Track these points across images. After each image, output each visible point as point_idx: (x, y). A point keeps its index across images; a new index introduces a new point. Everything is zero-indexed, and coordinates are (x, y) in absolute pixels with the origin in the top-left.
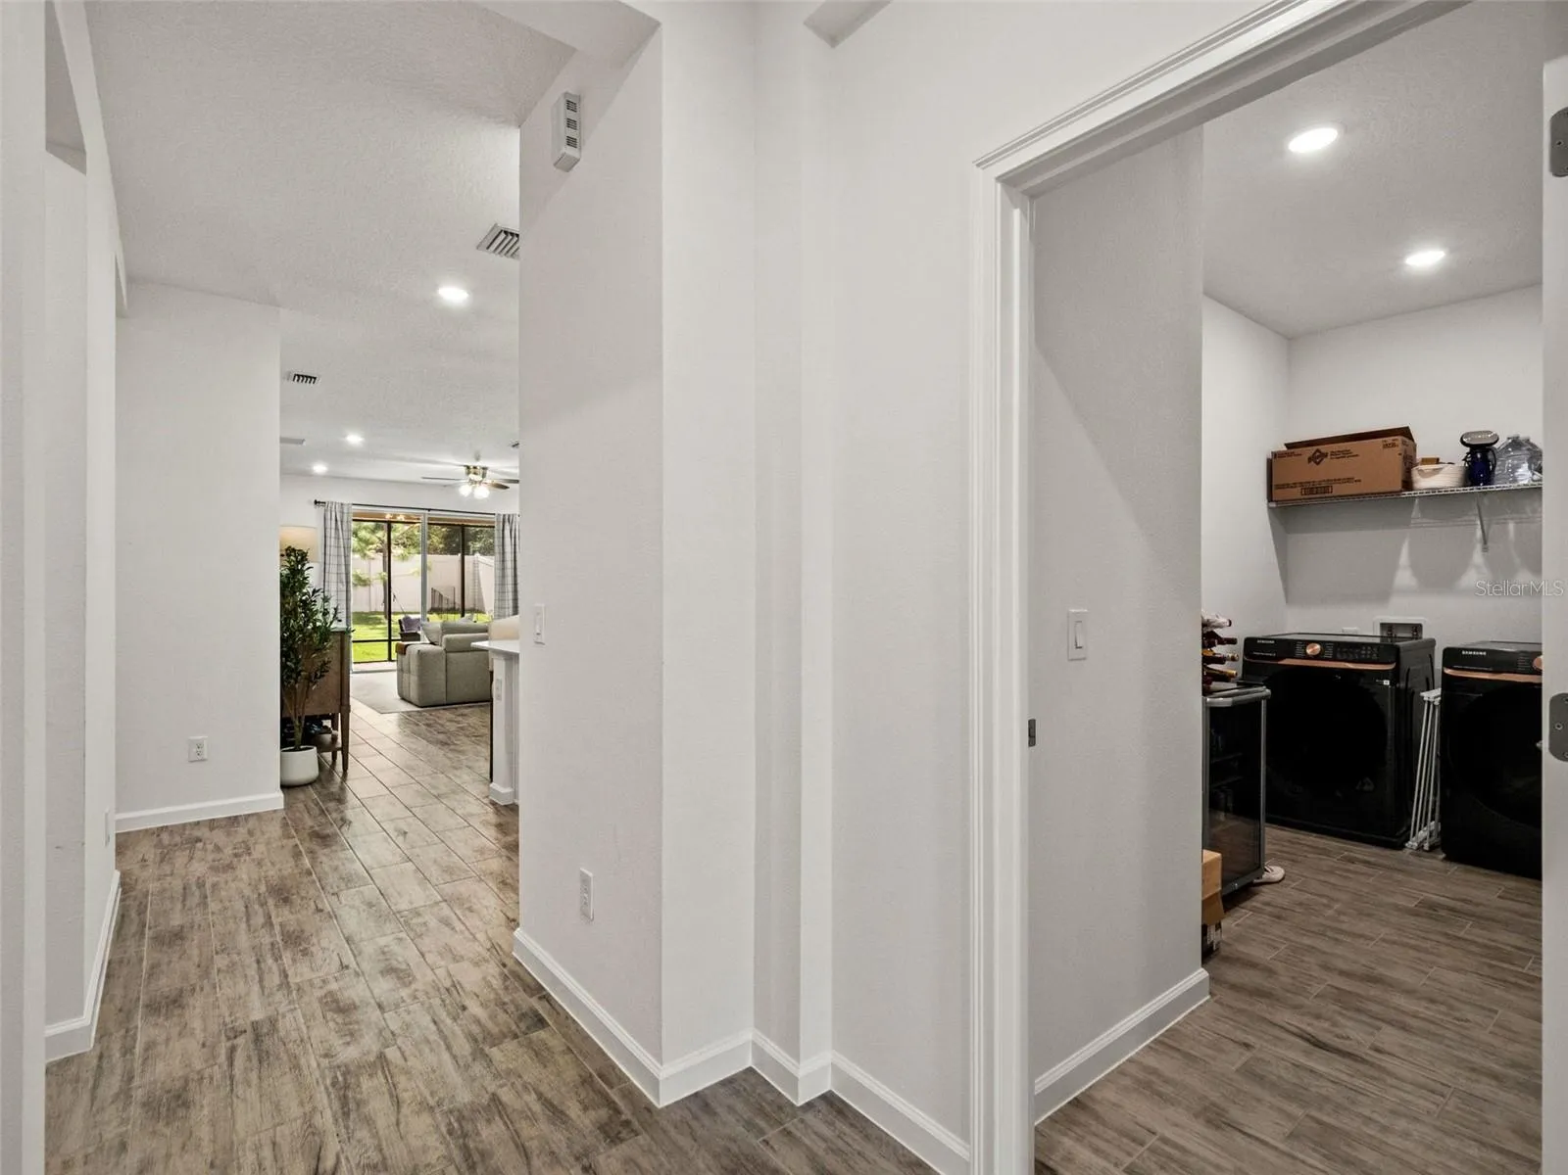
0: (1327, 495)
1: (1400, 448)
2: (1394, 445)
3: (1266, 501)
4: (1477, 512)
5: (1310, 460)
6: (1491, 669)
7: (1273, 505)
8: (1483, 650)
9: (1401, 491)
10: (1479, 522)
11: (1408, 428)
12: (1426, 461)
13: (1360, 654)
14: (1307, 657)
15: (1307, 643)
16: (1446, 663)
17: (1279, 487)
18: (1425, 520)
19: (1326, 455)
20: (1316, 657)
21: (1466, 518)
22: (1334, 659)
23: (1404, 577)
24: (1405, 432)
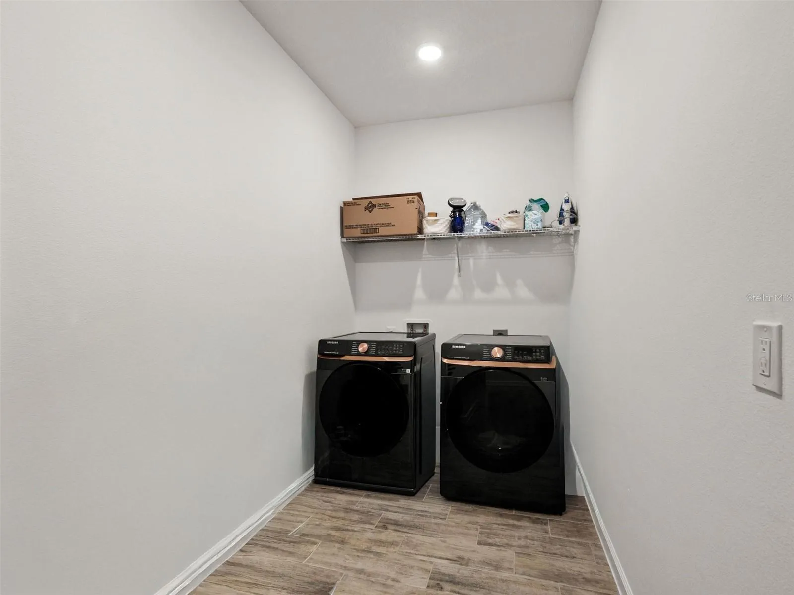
0: (375, 234)
1: (416, 205)
2: (413, 202)
3: (340, 237)
4: (456, 252)
5: (366, 208)
6: (468, 358)
7: (345, 240)
8: (463, 345)
9: (416, 234)
10: (457, 258)
11: (420, 193)
12: (430, 214)
13: (392, 350)
14: (359, 354)
15: (359, 342)
16: (444, 356)
17: (348, 227)
18: (430, 256)
19: (374, 206)
20: (366, 354)
21: (450, 255)
22: (376, 355)
23: (419, 294)
24: (419, 195)
